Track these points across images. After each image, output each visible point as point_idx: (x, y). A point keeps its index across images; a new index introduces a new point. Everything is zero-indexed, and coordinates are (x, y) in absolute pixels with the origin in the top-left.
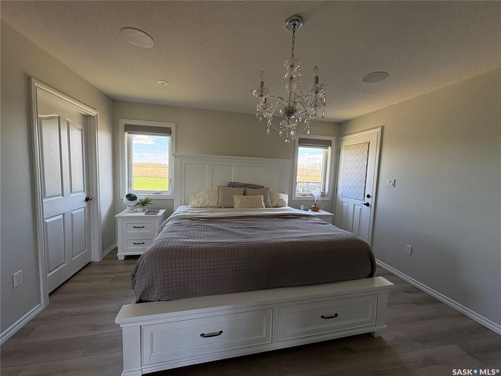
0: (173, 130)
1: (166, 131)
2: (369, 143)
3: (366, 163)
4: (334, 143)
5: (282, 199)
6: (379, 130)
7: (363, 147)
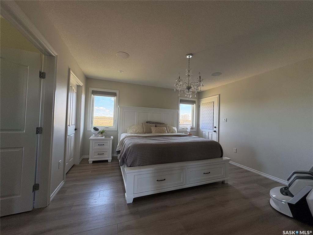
0: (118, 94)
1: (114, 94)
2: (214, 102)
3: (213, 111)
4: (196, 102)
5: (174, 130)
6: (218, 96)
7: (211, 104)
